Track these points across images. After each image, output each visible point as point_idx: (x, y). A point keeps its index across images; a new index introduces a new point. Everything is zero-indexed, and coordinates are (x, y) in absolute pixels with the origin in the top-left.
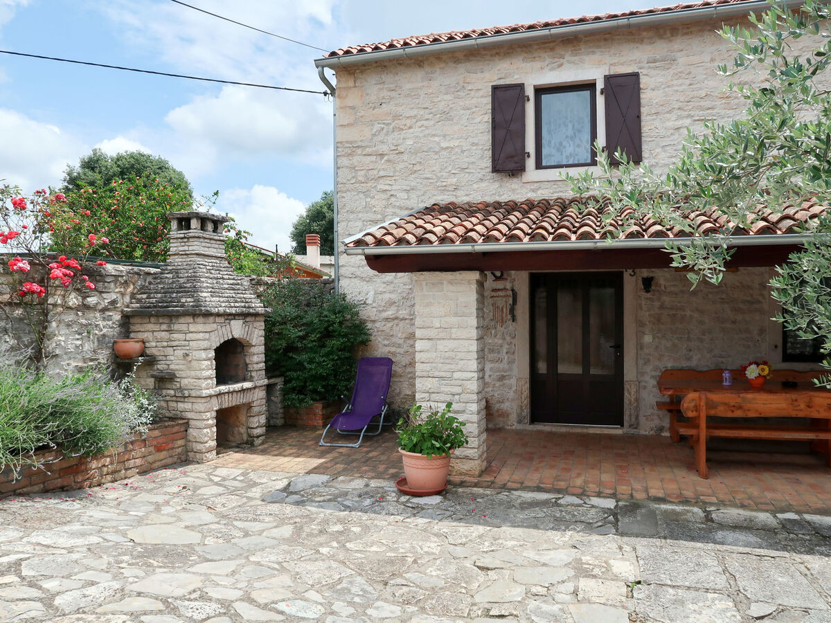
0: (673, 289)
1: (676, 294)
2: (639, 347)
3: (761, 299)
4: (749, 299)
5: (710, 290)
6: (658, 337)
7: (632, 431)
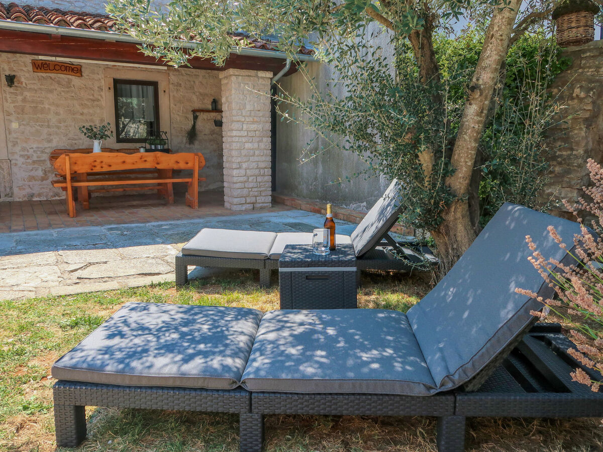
0: (32, 86)
1: (36, 90)
2: (7, 132)
3: (100, 98)
4: (91, 97)
5: (63, 89)
6: (23, 125)
7: (9, 199)
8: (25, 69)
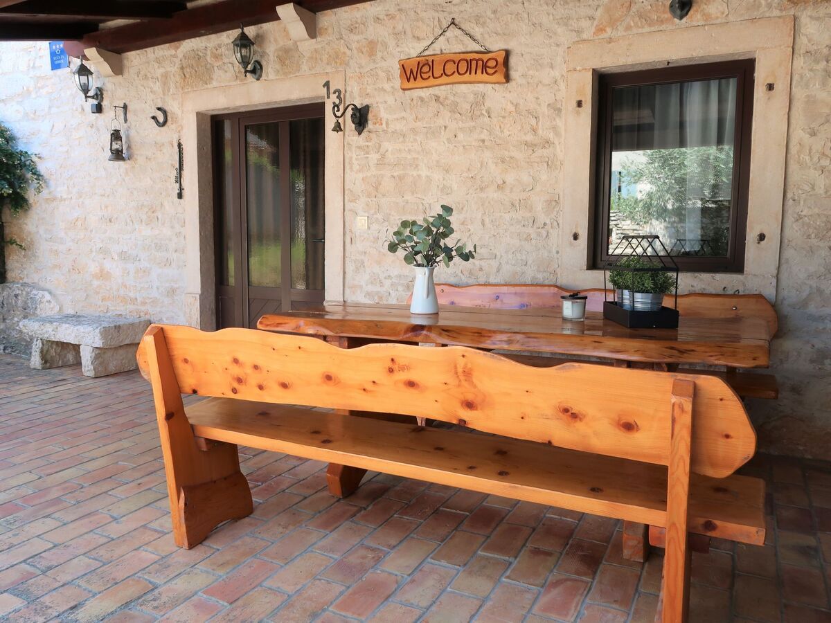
0: (399, 126)
1: (404, 136)
3: (551, 136)
5: (461, 124)
6: (376, 221)
8: (387, 86)
